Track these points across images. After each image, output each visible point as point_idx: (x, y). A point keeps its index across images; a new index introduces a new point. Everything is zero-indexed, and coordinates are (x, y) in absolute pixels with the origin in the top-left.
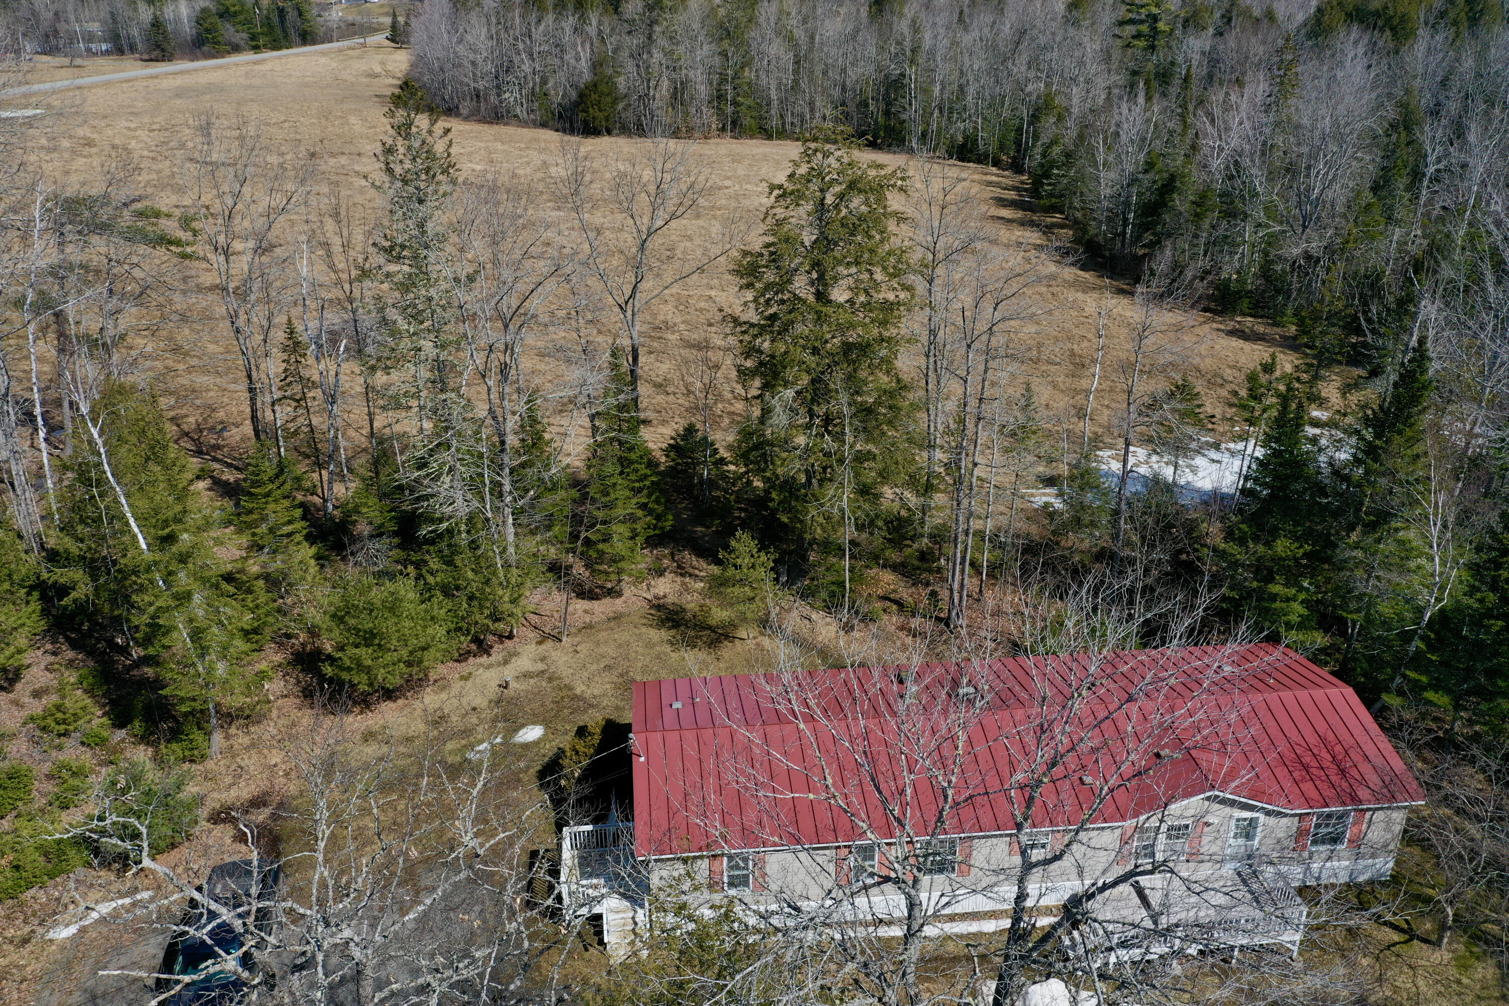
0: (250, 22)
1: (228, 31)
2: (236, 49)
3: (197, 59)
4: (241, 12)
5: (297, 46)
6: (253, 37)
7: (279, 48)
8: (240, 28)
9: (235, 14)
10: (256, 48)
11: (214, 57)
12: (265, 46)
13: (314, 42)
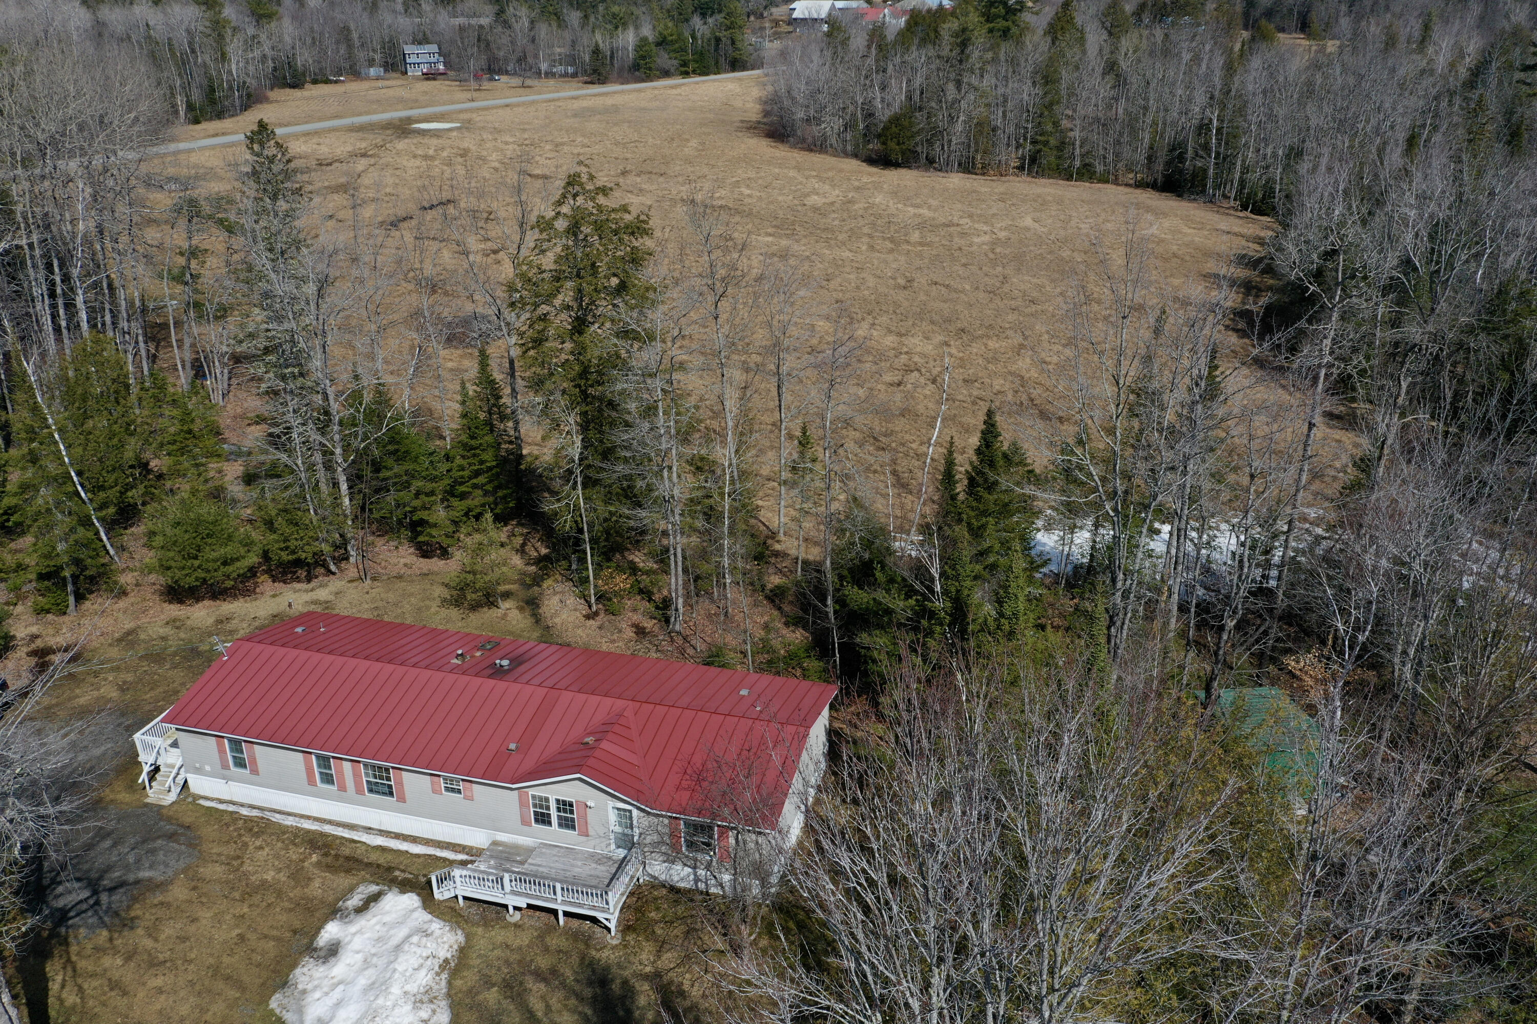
0: (682, 50)
1: (663, 59)
2: (666, 74)
3: (628, 82)
4: (676, 41)
5: (726, 71)
6: (685, 64)
7: (707, 74)
8: (673, 55)
9: (672, 42)
10: (686, 74)
11: (643, 81)
12: (694, 72)
13: (744, 68)
